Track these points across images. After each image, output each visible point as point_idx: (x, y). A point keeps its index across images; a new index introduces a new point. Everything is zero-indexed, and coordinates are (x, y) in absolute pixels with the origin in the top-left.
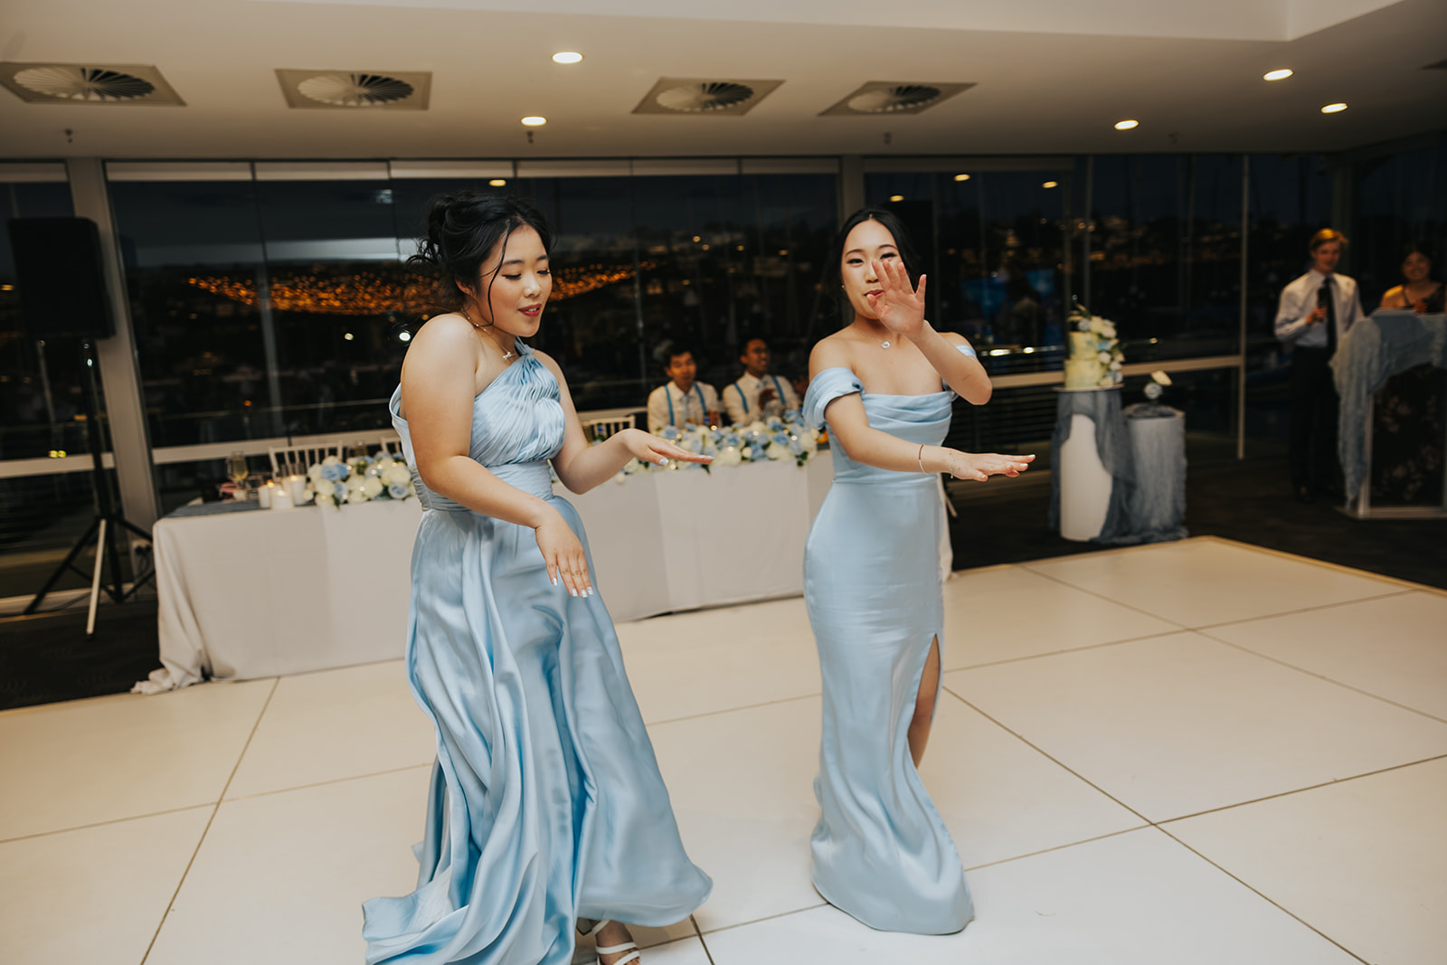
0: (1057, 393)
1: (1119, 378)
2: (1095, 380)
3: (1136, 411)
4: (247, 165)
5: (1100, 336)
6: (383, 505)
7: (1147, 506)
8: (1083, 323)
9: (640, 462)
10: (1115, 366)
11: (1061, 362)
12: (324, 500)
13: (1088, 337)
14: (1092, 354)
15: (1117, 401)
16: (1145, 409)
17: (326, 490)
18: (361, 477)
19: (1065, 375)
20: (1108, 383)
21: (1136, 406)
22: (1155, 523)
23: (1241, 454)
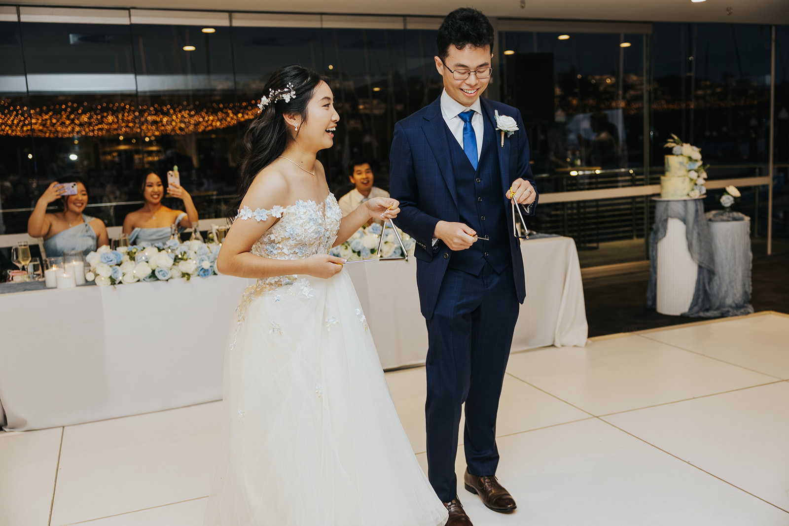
0: (655, 201)
1: (704, 191)
2: (686, 192)
3: (714, 216)
4: (14, 9)
5: (690, 158)
6: (151, 285)
7: (724, 289)
8: (677, 148)
9: (354, 252)
10: (701, 181)
11: (659, 179)
12: (103, 282)
13: (680, 159)
14: (684, 172)
15: (701, 207)
16: (722, 215)
17: (105, 272)
18: (133, 262)
19: (662, 188)
20: (696, 194)
21: (714, 212)
22: (729, 301)
23: (769, 252)
